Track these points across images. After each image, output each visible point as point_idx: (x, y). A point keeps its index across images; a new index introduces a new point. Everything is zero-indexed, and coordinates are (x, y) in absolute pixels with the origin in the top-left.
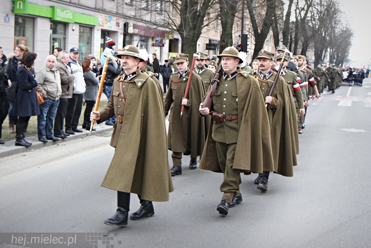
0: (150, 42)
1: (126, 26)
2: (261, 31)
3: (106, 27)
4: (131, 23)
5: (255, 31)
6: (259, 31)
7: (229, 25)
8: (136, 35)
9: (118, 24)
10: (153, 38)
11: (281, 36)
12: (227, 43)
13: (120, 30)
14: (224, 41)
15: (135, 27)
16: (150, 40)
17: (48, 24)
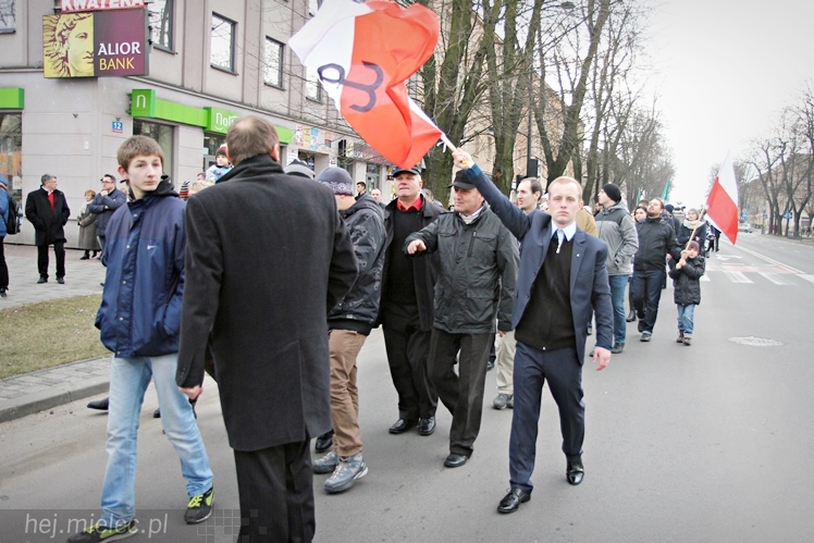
0: (384, 173)
1: (342, 145)
2: (558, 157)
3: (308, 146)
4: (350, 142)
5: (549, 157)
6: (555, 159)
7: (507, 145)
8: (360, 161)
9: (328, 143)
10: (388, 167)
11: (584, 168)
12: (504, 173)
13: (333, 151)
14: (499, 171)
15: (357, 148)
16: (384, 169)
17: (200, 137)
